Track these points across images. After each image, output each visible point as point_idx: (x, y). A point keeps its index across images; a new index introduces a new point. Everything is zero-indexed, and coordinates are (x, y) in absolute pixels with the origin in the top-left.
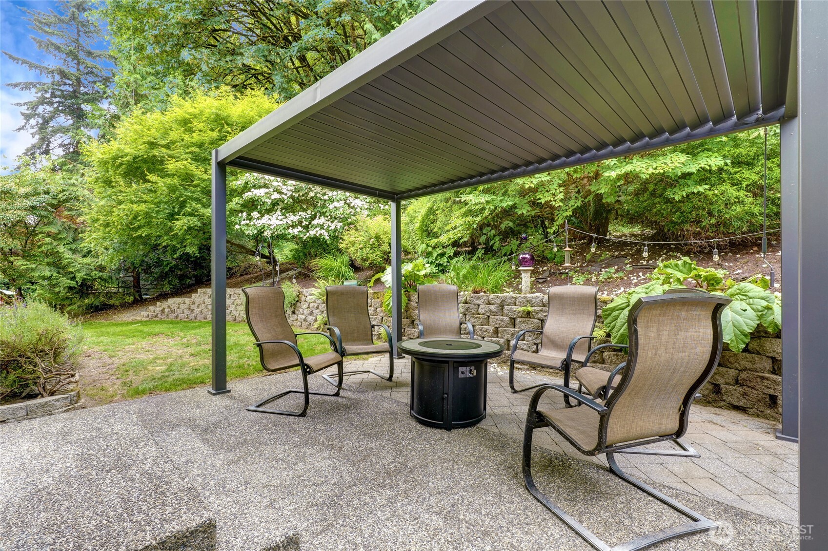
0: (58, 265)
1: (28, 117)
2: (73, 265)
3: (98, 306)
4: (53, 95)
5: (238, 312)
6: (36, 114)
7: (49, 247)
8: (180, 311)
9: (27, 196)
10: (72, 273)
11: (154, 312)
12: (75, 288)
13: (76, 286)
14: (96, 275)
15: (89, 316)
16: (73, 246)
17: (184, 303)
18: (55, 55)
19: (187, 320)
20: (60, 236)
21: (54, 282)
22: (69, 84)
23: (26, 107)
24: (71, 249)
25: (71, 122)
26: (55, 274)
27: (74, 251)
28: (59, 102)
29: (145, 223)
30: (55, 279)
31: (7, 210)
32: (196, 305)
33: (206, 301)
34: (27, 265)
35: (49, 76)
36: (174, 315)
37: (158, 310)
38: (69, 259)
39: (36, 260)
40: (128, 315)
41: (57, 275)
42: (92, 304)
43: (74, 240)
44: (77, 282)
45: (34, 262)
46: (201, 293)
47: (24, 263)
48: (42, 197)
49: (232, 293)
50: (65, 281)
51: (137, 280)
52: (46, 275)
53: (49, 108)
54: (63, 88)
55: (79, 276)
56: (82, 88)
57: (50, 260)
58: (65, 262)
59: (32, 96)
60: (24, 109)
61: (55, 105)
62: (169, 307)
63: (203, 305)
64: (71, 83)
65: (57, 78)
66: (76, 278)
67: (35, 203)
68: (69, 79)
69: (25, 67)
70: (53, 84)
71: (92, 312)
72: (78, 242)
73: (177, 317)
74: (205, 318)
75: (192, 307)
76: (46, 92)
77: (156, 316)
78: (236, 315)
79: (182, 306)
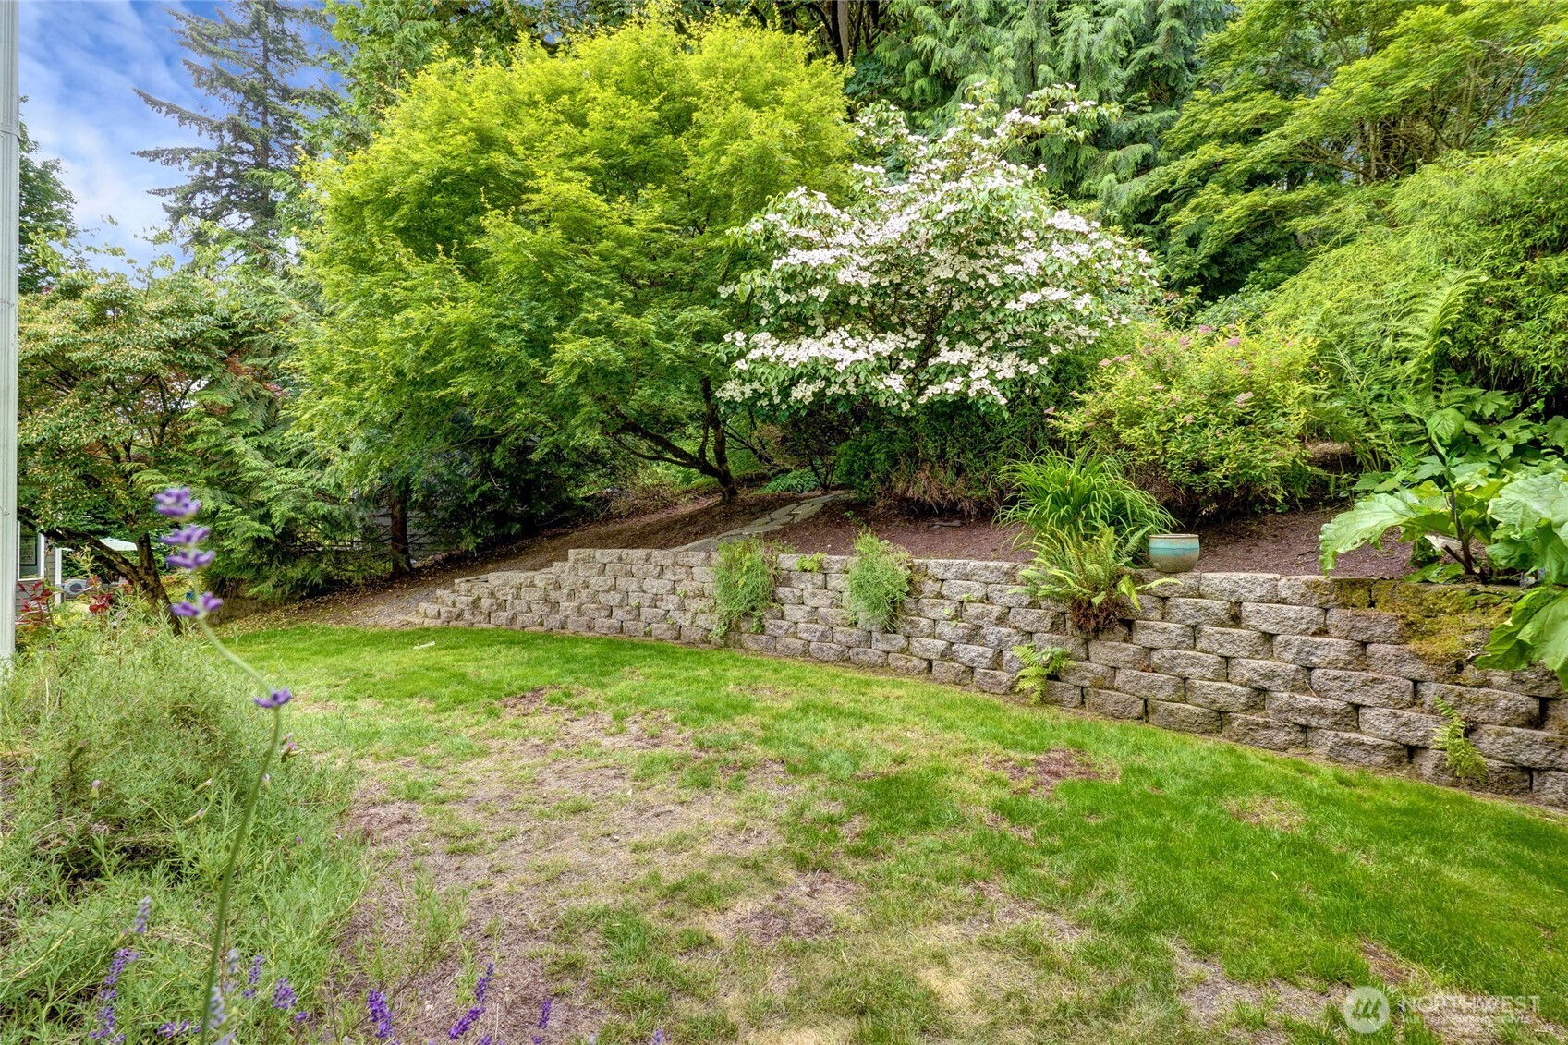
0: (230, 482)
1: (177, 215)
2: (265, 484)
3: (317, 585)
4: (221, 174)
5: (689, 616)
6: (191, 210)
7: (213, 440)
8: (520, 605)
9: (162, 315)
10: (262, 504)
11: (454, 605)
12: (267, 540)
13: (272, 537)
14: (316, 510)
15: (295, 607)
16: (266, 440)
17: (532, 585)
18: (225, 97)
19: (540, 629)
20: (234, 416)
21: (221, 526)
22: (249, 152)
23: (172, 197)
24: (259, 448)
25: (250, 223)
26: (225, 507)
27: (268, 452)
28: (231, 186)
29: (465, 360)
30: (224, 519)
31: (117, 347)
32: (566, 592)
33: (593, 581)
34: (162, 482)
35: (215, 135)
36: (505, 615)
37: (463, 601)
38: (255, 469)
39: (184, 472)
40: (387, 609)
41: (230, 508)
42: (304, 580)
43: (269, 426)
44: (273, 526)
45: (177, 475)
46: (576, 562)
47: (155, 477)
48: (197, 322)
49: (669, 562)
50: (247, 525)
51: (400, 525)
52: (205, 507)
53: (212, 198)
54: (237, 158)
55: (279, 511)
56: (271, 160)
57: (211, 472)
58: (247, 477)
59: (183, 175)
60: (170, 200)
61: (224, 192)
62: (492, 594)
63: (584, 593)
64: (251, 148)
65: (228, 138)
66: (270, 517)
67: (181, 334)
68: (248, 141)
69: (173, 120)
70: (220, 149)
71: (302, 598)
72: (277, 431)
73: (513, 620)
74: (590, 628)
75: (553, 595)
76: (208, 165)
77: (459, 617)
78: (681, 622)
79: (527, 594)
